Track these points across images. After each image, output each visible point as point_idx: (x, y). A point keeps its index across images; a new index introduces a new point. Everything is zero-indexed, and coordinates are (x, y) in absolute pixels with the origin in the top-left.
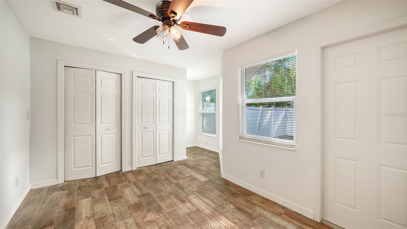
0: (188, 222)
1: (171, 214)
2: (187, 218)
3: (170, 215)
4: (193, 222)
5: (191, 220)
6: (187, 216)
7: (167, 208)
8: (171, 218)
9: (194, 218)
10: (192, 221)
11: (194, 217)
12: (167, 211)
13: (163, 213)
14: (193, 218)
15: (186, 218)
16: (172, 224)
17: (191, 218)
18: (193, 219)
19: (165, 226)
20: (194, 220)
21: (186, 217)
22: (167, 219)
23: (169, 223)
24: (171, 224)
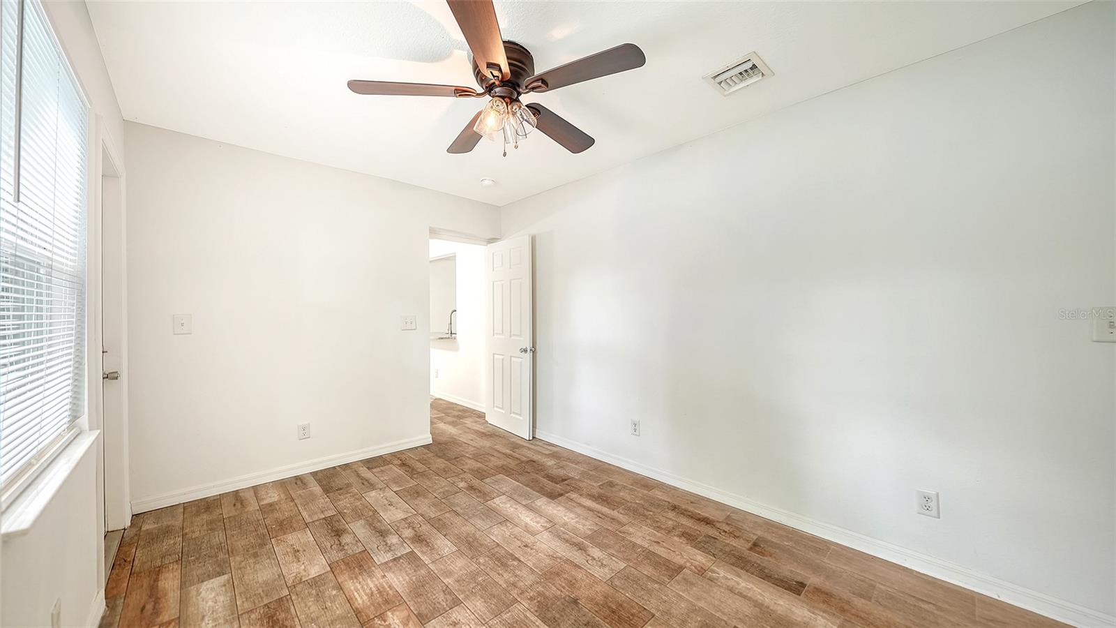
0: (458, 581)
1: (506, 600)
2: (461, 591)
3: (508, 595)
4: (447, 581)
5: (452, 586)
6: (461, 597)
7: (522, 617)
8: (504, 586)
9: (442, 594)
10: (449, 583)
11: (441, 597)
12: (520, 607)
13: (529, 599)
14: (444, 591)
15: (463, 592)
16: (498, 574)
17: (451, 593)
18: (447, 590)
19: (512, 568)
20: (442, 587)
21: (462, 594)
22: (514, 585)
23: (506, 575)
24: (501, 572)
